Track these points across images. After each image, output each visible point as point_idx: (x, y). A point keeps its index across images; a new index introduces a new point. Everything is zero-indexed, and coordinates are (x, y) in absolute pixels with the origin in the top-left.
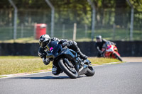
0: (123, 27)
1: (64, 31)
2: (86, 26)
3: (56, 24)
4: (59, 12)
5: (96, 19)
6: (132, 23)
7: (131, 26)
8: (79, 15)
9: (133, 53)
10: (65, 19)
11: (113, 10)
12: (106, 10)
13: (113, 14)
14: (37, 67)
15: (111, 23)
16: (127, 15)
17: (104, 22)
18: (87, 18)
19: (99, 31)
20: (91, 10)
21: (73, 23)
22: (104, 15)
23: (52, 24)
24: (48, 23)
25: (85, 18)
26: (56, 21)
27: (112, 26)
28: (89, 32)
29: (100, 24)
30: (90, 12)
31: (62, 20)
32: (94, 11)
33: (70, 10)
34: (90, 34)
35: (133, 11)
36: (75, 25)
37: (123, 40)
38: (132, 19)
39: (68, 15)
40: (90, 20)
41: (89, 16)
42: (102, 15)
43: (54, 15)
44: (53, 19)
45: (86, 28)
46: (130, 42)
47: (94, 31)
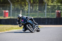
0: (42, 12)
1: (16, 14)
2: (26, 11)
3: (12, 10)
4: (14, 5)
5: (30, 8)
6: (46, 10)
7: (45, 11)
8: (23, 7)
9: (46, 23)
10: (16, 9)
11: (38, 4)
12: (34, 4)
13: (38, 6)
14: (4, 29)
15: (37, 10)
16: (44, 6)
17: (33, 10)
18: (26, 8)
19: (32, 14)
20: (28, 5)
21: (20, 10)
22: (34, 7)
23: (11, 10)
24: (9, 10)
25: (25, 8)
26: (13, 9)
27: (37, 12)
28: (27, 14)
29: (32, 11)
30: (27, 5)
31: (15, 9)
32: (29, 5)
33: (19, 4)
34: (28, 15)
35: (46, 5)
36: (21, 11)
37: (42, 17)
38: (46, 8)
39: (18, 7)
40: (28, 9)
41: (27, 7)
42: (33, 6)
43: (12, 7)
44: (11, 9)
45: (26, 12)
46: (45, 18)
47: (29, 14)
